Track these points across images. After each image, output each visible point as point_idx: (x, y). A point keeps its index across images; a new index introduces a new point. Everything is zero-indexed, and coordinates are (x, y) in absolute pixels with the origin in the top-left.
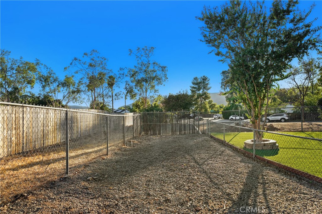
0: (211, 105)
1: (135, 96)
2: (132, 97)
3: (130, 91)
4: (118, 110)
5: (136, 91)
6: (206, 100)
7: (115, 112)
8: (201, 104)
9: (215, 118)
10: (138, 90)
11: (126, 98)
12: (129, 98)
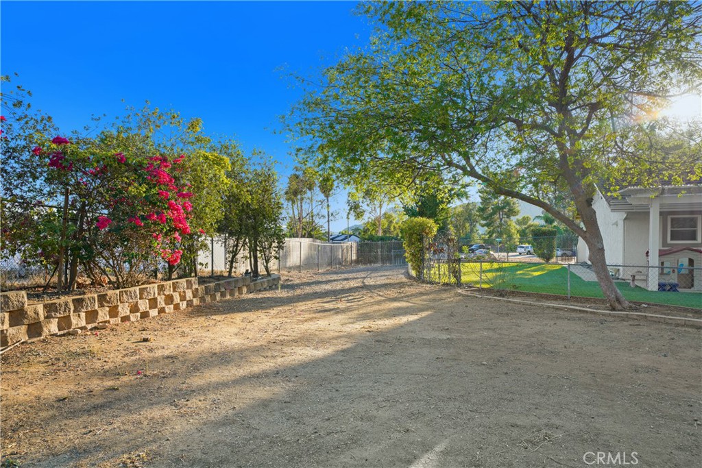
0: (526, 226)
1: (362, 216)
2: (359, 215)
3: (355, 208)
4: (338, 236)
5: (364, 207)
6: (512, 218)
7: (333, 239)
8: (501, 225)
9: (520, 254)
10: (368, 205)
11: (348, 218)
12: (352, 217)
